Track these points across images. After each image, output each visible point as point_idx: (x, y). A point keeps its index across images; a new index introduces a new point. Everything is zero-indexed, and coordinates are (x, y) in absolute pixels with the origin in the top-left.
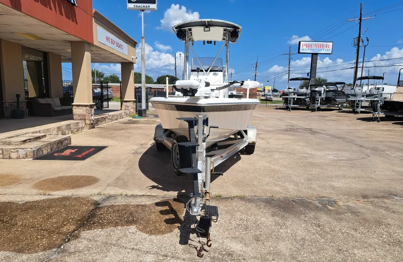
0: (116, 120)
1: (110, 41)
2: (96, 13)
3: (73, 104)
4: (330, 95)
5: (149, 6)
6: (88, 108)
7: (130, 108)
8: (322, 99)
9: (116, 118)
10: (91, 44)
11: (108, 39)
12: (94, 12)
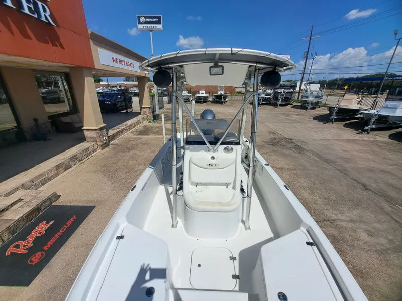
0: (134, 128)
1: (118, 62)
2: (92, 34)
3: (83, 128)
4: (288, 96)
5: (156, 27)
6: (97, 132)
7: (147, 113)
8: (282, 98)
9: (134, 126)
10: (91, 68)
11: (114, 60)
12: (90, 33)
